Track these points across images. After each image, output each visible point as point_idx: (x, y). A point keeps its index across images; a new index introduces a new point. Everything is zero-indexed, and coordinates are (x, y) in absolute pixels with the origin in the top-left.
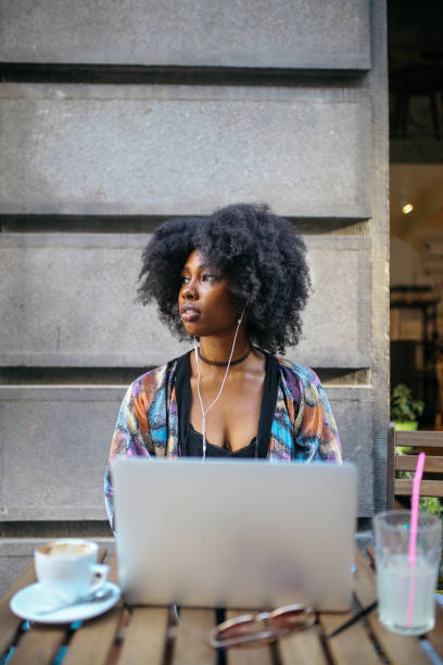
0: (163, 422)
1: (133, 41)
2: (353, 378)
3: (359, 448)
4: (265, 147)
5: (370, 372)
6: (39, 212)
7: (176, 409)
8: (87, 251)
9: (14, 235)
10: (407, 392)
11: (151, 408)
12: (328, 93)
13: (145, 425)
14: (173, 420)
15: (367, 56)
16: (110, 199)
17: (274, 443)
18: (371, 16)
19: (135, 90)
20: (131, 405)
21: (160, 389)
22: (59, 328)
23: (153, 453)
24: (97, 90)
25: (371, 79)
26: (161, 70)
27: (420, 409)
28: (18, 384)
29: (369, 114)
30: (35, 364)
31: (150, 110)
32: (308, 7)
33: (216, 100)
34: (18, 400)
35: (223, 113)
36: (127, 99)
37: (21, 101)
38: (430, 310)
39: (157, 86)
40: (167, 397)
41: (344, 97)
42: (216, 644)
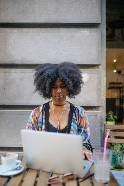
0: (41, 121)
1: (35, 16)
2: (95, 109)
3: (97, 129)
4: (71, 45)
5: (100, 108)
6: (9, 63)
7: (45, 118)
8: (22, 74)
9: (3, 69)
10: (113, 113)
11: (38, 117)
12: (89, 30)
13: (36, 122)
14: (44, 121)
15: (100, 19)
16: (29, 59)
17: (72, 128)
18: (101, 8)
19: (35, 29)
20: (33, 116)
21: (41, 112)
22: (14, 95)
23: (38, 130)
24: (25, 30)
25: (101, 26)
26: (43, 24)
27: (116, 118)
28: (3, 109)
29: (100, 36)
30: (8, 104)
31: (40, 35)
32: (83, 6)
33: (58, 32)
34: (3, 114)
35: (59, 36)
36: (33, 32)
37: (5, 33)
38: (122, 89)
39: (41, 28)
40: (43, 114)
41: (93, 31)
42: (48, 183)
